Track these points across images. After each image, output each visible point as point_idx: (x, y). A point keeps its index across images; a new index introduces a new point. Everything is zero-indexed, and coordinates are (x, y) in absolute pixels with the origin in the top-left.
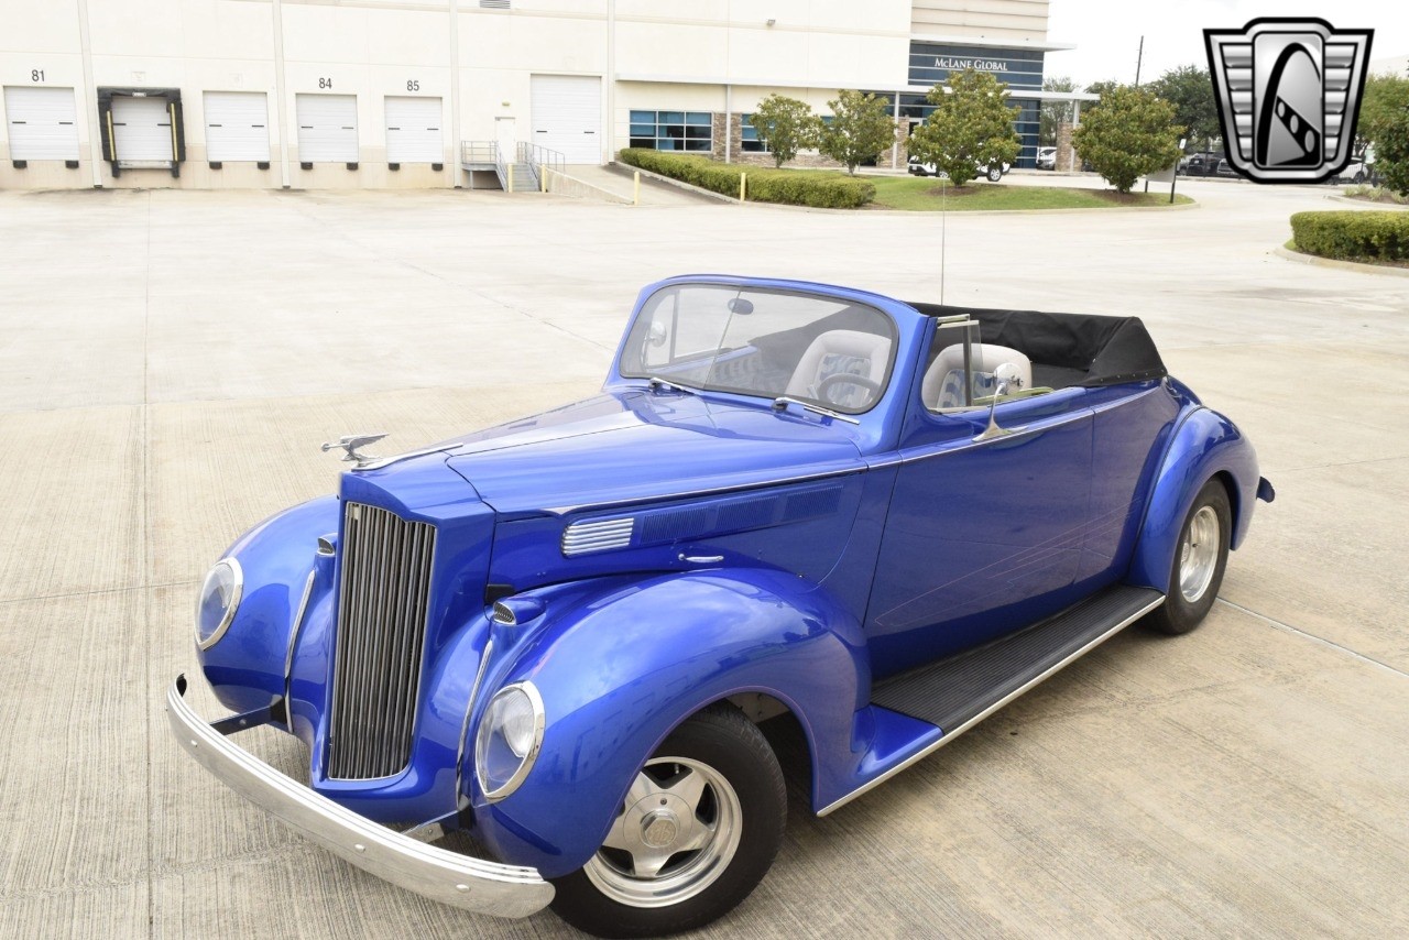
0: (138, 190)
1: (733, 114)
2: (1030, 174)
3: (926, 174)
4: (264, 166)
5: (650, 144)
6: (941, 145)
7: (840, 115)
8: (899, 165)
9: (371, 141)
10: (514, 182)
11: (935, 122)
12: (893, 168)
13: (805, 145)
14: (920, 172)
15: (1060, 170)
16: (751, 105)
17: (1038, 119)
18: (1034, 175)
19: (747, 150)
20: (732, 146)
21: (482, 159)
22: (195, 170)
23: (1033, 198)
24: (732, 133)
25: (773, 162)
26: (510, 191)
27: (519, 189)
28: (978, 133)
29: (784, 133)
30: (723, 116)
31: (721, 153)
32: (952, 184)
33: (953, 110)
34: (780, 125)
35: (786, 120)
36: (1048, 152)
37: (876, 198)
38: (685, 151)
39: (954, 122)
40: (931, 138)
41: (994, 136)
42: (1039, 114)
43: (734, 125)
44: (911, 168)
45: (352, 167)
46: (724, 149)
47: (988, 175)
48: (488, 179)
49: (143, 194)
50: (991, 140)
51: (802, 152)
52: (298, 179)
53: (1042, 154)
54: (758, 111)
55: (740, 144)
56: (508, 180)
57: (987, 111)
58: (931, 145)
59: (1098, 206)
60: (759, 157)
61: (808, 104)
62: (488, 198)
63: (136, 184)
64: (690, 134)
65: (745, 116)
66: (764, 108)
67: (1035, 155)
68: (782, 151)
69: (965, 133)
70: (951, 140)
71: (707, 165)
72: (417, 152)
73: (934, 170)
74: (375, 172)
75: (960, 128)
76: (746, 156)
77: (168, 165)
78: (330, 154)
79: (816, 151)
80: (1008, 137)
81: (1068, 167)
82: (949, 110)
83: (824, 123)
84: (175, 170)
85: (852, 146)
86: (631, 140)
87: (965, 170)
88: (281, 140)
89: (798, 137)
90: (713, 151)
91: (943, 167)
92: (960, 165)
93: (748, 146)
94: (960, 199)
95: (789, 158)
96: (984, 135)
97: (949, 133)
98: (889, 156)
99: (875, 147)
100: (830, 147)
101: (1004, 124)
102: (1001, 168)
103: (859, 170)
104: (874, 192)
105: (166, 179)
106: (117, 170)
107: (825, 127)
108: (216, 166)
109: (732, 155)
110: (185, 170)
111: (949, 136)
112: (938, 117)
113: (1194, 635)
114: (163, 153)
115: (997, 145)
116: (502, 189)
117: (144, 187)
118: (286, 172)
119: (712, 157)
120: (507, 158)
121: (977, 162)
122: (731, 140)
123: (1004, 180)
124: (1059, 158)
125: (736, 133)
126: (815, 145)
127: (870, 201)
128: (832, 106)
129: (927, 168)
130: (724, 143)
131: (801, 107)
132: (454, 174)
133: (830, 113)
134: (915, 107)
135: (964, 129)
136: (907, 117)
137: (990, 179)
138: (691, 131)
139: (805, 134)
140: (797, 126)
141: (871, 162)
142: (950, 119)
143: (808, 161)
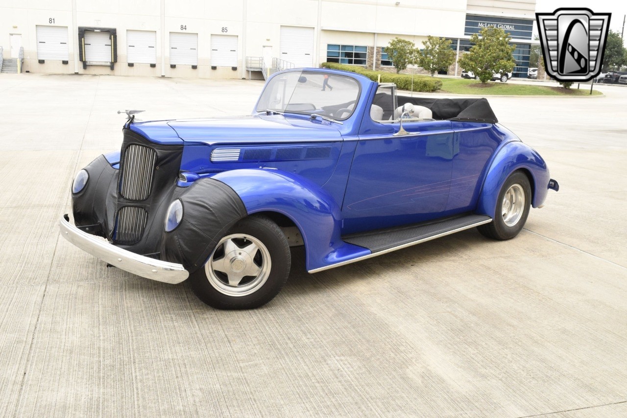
0: (95, 75)
1: (377, 47)
3: (470, 78)
4: (153, 66)
5: (337, 61)
6: (475, 63)
7: (428, 48)
8: (458, 74)
9: (204, 55)
10: (270, 76)
11: (473, 52)
12: (455, 74)
13: (411, 63)
14: (467, 77)
15: (539, 79)
17: (529, 54)
19: (383, 65)
20: (376, 63)
21: (256, 66)
22: (121, 66)
23: (520, 90)
24: (377, 56)
25: (396, 71)
29: (401, 57)
30: (372, 48)
31: (371, 66)
32: (481, 82)
33: (482, 45)
34: (399, 53)
35: (402, 50)
36: (534, 70)
38: (353, 64)
39: (482, 52)
40: (471, 60)
41: (502, 59)
42: (529, 51)
43: (378, 53)
44: (463, 75)
45: (194, 67)
46: (372, 64)
47: (500, 79)
48: (258, 75)
49: (97, 77)
51: (410, 66)
52: (169, 72)
53: (531, 71)
55: (380, 62)
56: (267, 75)
58: (471, 63)
60: (390, 69)
61: (414, 43)
62: (257, 84)
63: (94, 72)
64: (356, 57)
65: (383, 48)
66: (392, 44)
67: (527, 71)
68: (400, 65)
69: (487, 57)
72: (225, 61)
73: (473, 76)
74: (204, 69)
76: (383, 68)
77: (109, 64)
78: (184, 61)
79: (416, 66)
81: (543, 78)
82: (480, 46)
84: (113, 67)
85: (433, 63)
86: (328, 59)
88: (162, 55)
89: (408, 58)
90: (367, 64)
91: (477, 74)
93: (384, 63)
95: (403, 69)
97: (480, 57)
98: (454, 70)
100: (423, 64)
102: (507, 76)
103: (437, 76)
105: (109, 71)
108: (131, 65)
109: (376, 67)
110: (117, 66)
111: (480, 59)
112: (474, 49)
114: (107, 59)
116: (264, 80)
118: (163, 68)
119: (366, 68)
120: (267, 66)
121: (493, 71)
122: (376, 60)
123: (509, 82)
124: (539, 73)
126: (416, 63)
128: (424, 43)
129: (470, 74)
130: (373, 61)
131: (410, 44)
132: (242, 72)
134: (468, 46)
136: (463, 51)
137: (501, 81)
138: (357, 55)
139: (411, 57)
140: (408, 53)
141: (443, 72)
142: (480, 50)
143: (412, 71)
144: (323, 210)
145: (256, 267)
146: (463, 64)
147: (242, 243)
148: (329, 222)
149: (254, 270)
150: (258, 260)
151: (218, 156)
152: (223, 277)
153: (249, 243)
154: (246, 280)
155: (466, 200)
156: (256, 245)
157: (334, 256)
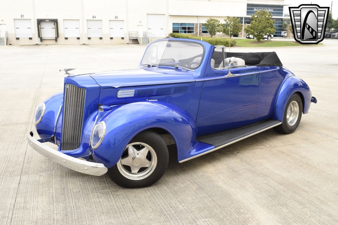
0: (47, 45)
1: (200, 24)
2: (280, 38)
3: (251, 38)
4: (78, 38)
5: (178, 32)
6: (254, 30)
7: (227, 23)
8: (244, 36)
9: (106, 32)
10: (142, 42)
11: (252, 24)
12: (242, 36)
13: (218, 31)
14: (249, 38)
15: (288, 37)
16: (204, 21)
17: (282, 24)
18: (281, 39)
19: (203, 33)
20: (199, 32)
21: (134, 36)
22: (61, 39)
23: (279, 44)
24: (199, 29)
25: (210, 36)
26: (141, 44)
27: (143, 44)
28: (264, 27)
29: (213, 28)
30: (197, 24)
31: (197, 34)
32: (257, 40)
33: (257, 21)
34: (212, 26)
35: (213, 25)
36: (285, 33)
37: (236, 44)
38: (187, 33)
39: (257, 24)
40: (251, 28)
41: (268, 27)
42: (282, 23)
43: (200, 27)
44: (247, 37)
45: (101, 38)
46: (197, 33)
47: (267, 38)
48: (136, 41)
49: (48, 46)
50: (268, 28)
51: (217, 33)
52: (87, 42)
53: (283, 33)
54: (206, 22)
55: (201, 31)
56: (140, 41)
57: (266, 21)
58: (251, 30)
59: (297, 46)
60: (207, 35)
61: (219, 20)
62: (136, 46)
63: (46, 44)
64: (188, 29)
65: (203, 24)
66: (208, 22)
67: (281, 33)
68: (212, 33)
69: (260, 27)
70: (257, 29)
71: (192, 37)
72: (117, 35)
73: (253, 37)
74: (106, 39)
75: (259, 25)
76: (203, 35)
77: (54, 38)
78: (95, 35)
79: (221, 33)
80: (272, 28)
81: (290, 37)
82: (256, 21)
83: (223, 25)
84: (56, 40)
85: (231, 31)
86: (173, 31)
87: (260, 37)
88: (83, 32)
89: (217, 29)
90: (194, 33)
91: (255, 36)
92: (259, 35)
93: (204, 32)
94: (259, 44)
95: (214, 35)
96: (265, 27)
97: (256, 27)
98: (241, 34)
99: (237, 31)
100: (225, 32)
101: (271, 24)
102: (271, 36)
103: (232, 38)
104: (236, 43)
105: (54, 42)
106: (42, 40)
107: (223, 26)
108: (66, 38)
109: (199, 34)
110: (59, 39)
111: (256, 28)
112: (253, 22)
113: (292, 134)
114: (53, 35)
115: (269, 30)
116: (139, 44)
117: (48, 44)
118: (84, 40)
119: (194, 35)
120: (140, 36)
121: (264, 34)
122: (199, 30)
123: (272, 40)
124: (287, 34)
125: (200, 28)
126: (221, 31)
127: (235, 45)
128: (225, 20)
129: (251, 36)
130: (197, 31)
131: (217, 21)
132: (127, 40)
133: (225, 23)
134: (248, 21)
135: (260, 25)
136: (246, 24)
137: (268, 39)
138: (189, 28)
139: (218, 28)
140: (216, 26)
141: (236, 35)
142: (256, 23)
143: (219, 35)
144: (184, 122)
145: (147, 161)
146: (247, 31)
147: (138, 148)
148: (188, 130)
149: (146, 163)
150: (149, 157)
151: (121, 94)
152: (128, 168)
153: (143, 147)
154: (142, 170)
155: (266, 112)
156: (147, 148)
157: (193, 152)
